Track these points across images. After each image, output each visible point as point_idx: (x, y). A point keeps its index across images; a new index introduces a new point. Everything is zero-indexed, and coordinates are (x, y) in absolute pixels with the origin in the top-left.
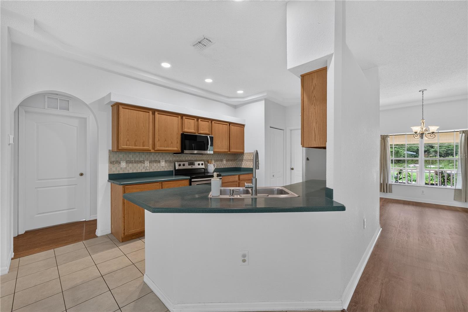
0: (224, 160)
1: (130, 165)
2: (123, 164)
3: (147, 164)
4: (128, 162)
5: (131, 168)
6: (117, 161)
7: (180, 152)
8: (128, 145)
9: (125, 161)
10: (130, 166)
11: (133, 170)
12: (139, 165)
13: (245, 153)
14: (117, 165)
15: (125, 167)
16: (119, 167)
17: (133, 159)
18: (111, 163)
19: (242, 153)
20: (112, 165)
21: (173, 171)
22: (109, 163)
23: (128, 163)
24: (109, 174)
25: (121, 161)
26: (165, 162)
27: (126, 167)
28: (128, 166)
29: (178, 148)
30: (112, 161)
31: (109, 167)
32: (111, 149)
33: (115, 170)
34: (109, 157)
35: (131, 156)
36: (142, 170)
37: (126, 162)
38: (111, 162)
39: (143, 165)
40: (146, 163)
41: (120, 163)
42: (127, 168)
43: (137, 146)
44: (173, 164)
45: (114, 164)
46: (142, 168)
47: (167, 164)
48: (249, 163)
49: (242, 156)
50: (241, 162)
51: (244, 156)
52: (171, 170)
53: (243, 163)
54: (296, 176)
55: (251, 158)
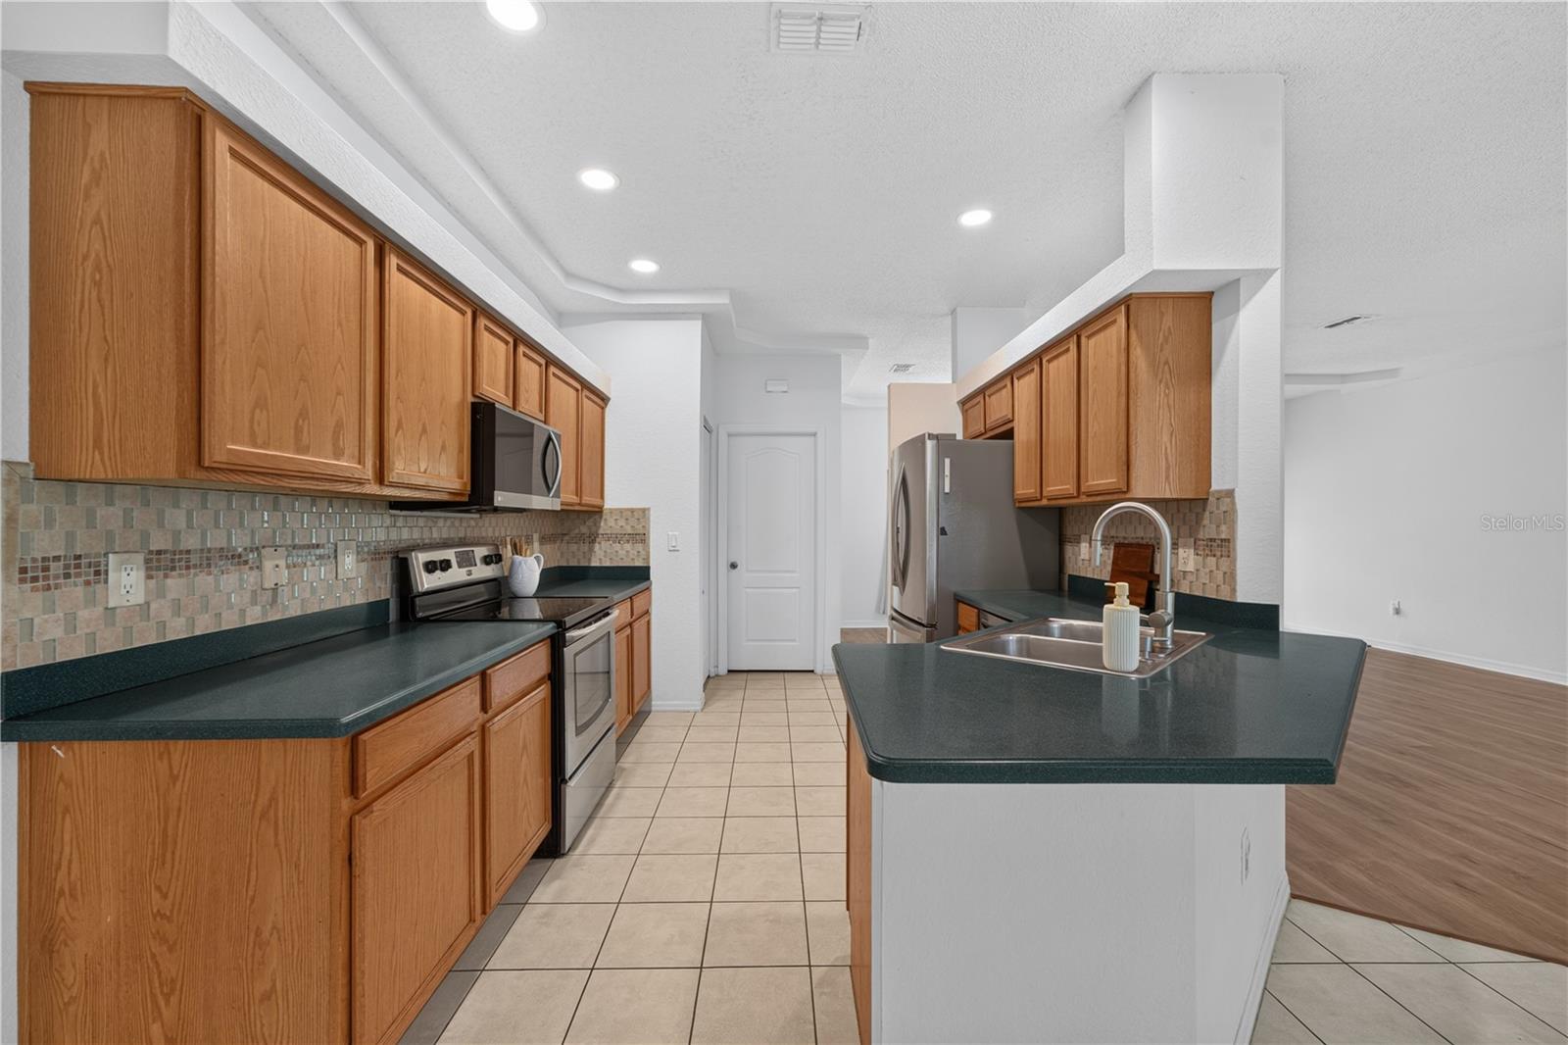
0: (536, 537)
1: (169, 581)
2: (127, 583)
3: (275, 569)
4: (160, 563)
5: (177, 608)
6: (78, 557)
8: (260, 441)
9: (140, 558)
10: (171, 596)
11: (191, 622)
12: (230, 579)
13: (606, 512)
14: (75, 591)
15: (141, 600)
16: (91, 601)
17: (191, 542)
18: (22, 581)
19: (597, 512)
20: (40, 595)
21: (388, 599)
22: (8, 579)
23: (158, 569)
25: (106, 555)
26: (361, 554)
27: (148, 604)
28: (161, 593)
29: (462, 478)
30: (39, 556)
32: (23, 456)
33: (57, 632)
34: (11, 521)
35: (177, 518)
36: (243, 612)
37: (147, 561)
38: (23, 570)
39: (251, 577)
40: (268, 565)
41: (97, 573)
42: (154, 606)
44: (387, 567)
45: (48, 588)
46: (247, 597)
47: (364, 565)
48: (628, 546)
49: (592, 520)
50: (587, 545)
51: (600, 523)
52: (383, 598)
53: (597, 547)
54: (745, 588)
55: (638, 529)
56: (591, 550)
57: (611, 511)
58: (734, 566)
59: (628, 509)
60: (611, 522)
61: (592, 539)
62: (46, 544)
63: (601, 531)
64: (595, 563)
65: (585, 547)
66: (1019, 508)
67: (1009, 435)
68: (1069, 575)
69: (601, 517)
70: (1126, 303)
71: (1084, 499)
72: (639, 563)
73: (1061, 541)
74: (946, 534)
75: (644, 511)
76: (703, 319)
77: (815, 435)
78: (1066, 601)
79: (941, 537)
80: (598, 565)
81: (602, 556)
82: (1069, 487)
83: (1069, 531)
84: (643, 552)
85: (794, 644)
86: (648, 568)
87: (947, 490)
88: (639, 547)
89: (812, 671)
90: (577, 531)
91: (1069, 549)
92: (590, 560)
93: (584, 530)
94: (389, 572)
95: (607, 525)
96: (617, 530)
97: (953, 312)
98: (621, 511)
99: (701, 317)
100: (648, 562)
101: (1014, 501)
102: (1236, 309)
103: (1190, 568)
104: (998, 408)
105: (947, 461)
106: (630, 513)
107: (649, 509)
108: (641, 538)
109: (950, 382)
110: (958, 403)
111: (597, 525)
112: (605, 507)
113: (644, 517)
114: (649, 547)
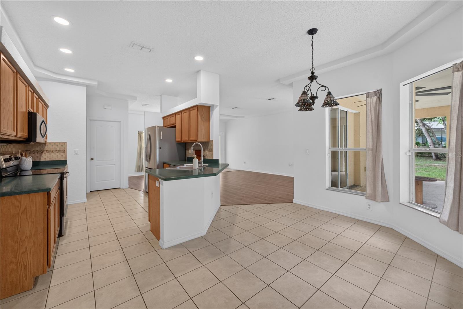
19: (44, 143)
29: (24, 132)
48: (58, 154)
49: (41, 146)
51: (45, 147)
53: (43, 154)
54: (96, 165)
55: (62, 148)
56: (41, 156)
57: (50, 143)
58: (92, 159)
59: (57, 143)
61: (42, 152)
63: (45, 149)
65: (39, 155)
66: (177, 143)
67: (175, 127)
68: (187, 157)
69: (46, 145)
70: (197, 107)
71: (190, 141)
72: (63, 159)
73: (185, 150)
74: (161, 149)
75: (64, 143)
76: (87, 87)
77: (120, 122)
78: (186, 162)
79: (160, 149)
80: (44, 160)
81: (45, 157)
82: (187, 139)
83: (187, 148)
84: (64, 156)
85: (113, 181)
86: (66, 160)
87: (161, 139)
88: (63, 154)
89: (120, 188)
90: (35, 150)
91: (187, 151)
92: (40, 159)
93: (37, 149)
95: (48, 148)
96: (53, 149)
97: (161, 95)
98: (55, 143)
99: (86, 86)
100: (66, 159)
101: (176, 141)
102: (213, 110)
103: (207, 154)
104: (172, 121)
105: (161, 132)
106: (59, 144)
108: (64, 151)
109: (160, 112)
110: (162, 117)
111: (44, 147)
112: (47, 142)
113: (64, 145)
114: (66, 154)
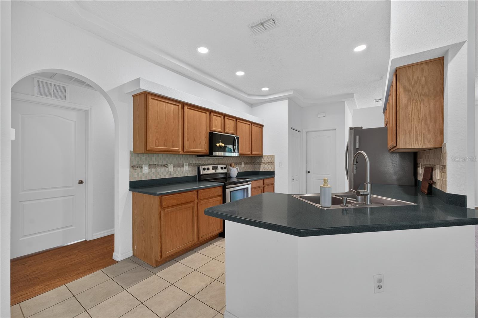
0: (243, 163)
1: (152, 169)
2: (146, 169)
3: (171, 168)
4: (151, 166)
5: (154, 174)
6: (139, 165)
7: (208, 154)
8: (157, 146)
9: (148, 165)
10: (153, 172)
11: (156, 176)
12: (163, 169)
13: (263, 156)
14: (138, 170)
15: (148, 172)
16: (141, 172)
17: (156, 163)
18: (132, 168)
19: (261, 156)
20: (134, 170)
21: (196, 176)
22: (130, 168)
23: (151, 167)
24: (130, 182)
25: (143, 165)
26: (189, 166)
27: (149, 173)
28: (151, 171)
29: (206, 149)
30: (134, 165)
31: (130, 172)
32: (132, 150)
33: (136, 176)
34: (131, 159)
35: (154, 159)
36: (165, 175)
37: (149, 166)
38: (132, 166)
39: (167, 169)
40: (169, 167)
41: (142, 167)
42: (150, 173)
43: (166, 147)
44: (196, 169)
45: (135, 169)
46: (166, 173)
47: (190, 168)
48: (269, 166)
49: (260, 158)
50: (259, 165)
52: (195, 175)
53: (261, 166)
54: (312, 179)
55: (272, 161)
56: (260, 167)
57: (265, 156)
58: (309, 172)
59: (269, 155)
60: (265, 159)
61: (260, 163)
62: (135, 163)
63: (262, 162)
64: (261, 170)
65: (258, 166)
69: (262, 157)
72: (272, 170)
75: (273, 156)
76: (288, 100)
77: (335, 130)
81: (263, 168)
83: (418, 162)
84: (273, 168)
86: (274, 172)
87: (357, 147)
88: (272, 166)
90: (256, 162)
91: (418, 169)
92: (260, 169)
93: (258, 161)
94: (197, 170)
95: (264, 160)
96: (266, 161)
98: (268, 156)
103: (439, 178)
105: (358, 137)
107: (274, 155)
108: (272, 163)
111: (261, 160)
112: (263, 155)
113: (273, 157)
114: (274, 166)
